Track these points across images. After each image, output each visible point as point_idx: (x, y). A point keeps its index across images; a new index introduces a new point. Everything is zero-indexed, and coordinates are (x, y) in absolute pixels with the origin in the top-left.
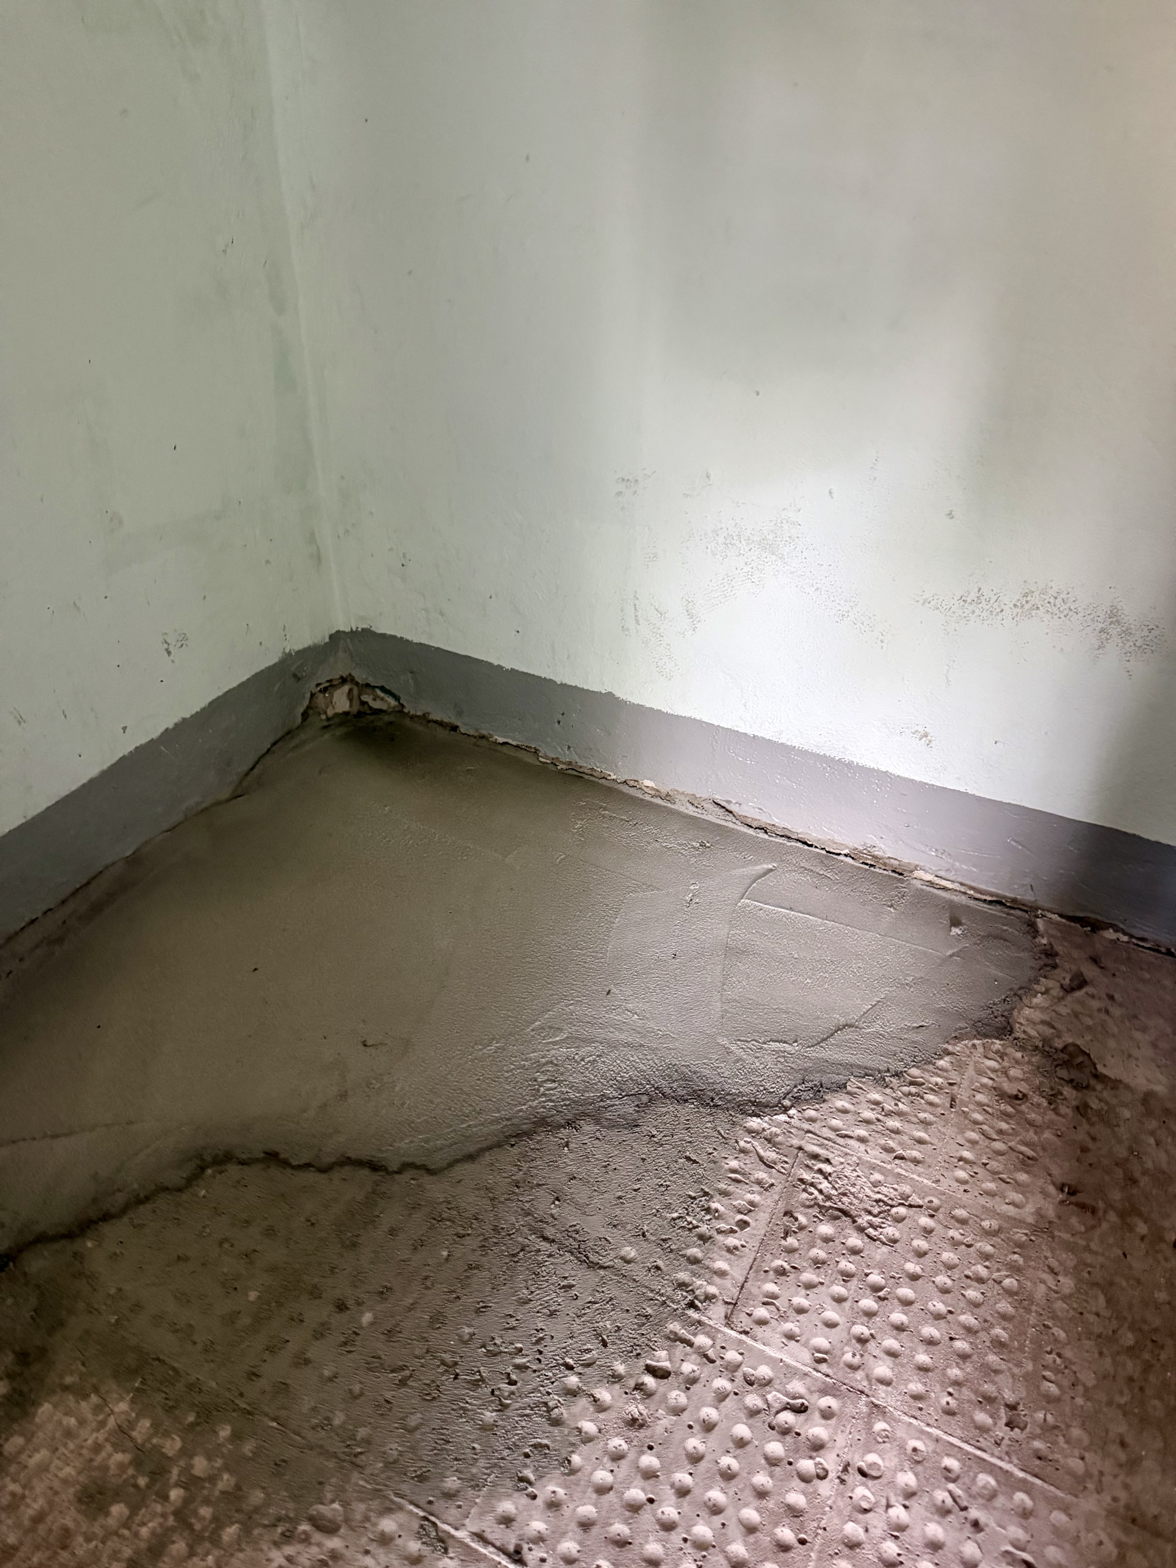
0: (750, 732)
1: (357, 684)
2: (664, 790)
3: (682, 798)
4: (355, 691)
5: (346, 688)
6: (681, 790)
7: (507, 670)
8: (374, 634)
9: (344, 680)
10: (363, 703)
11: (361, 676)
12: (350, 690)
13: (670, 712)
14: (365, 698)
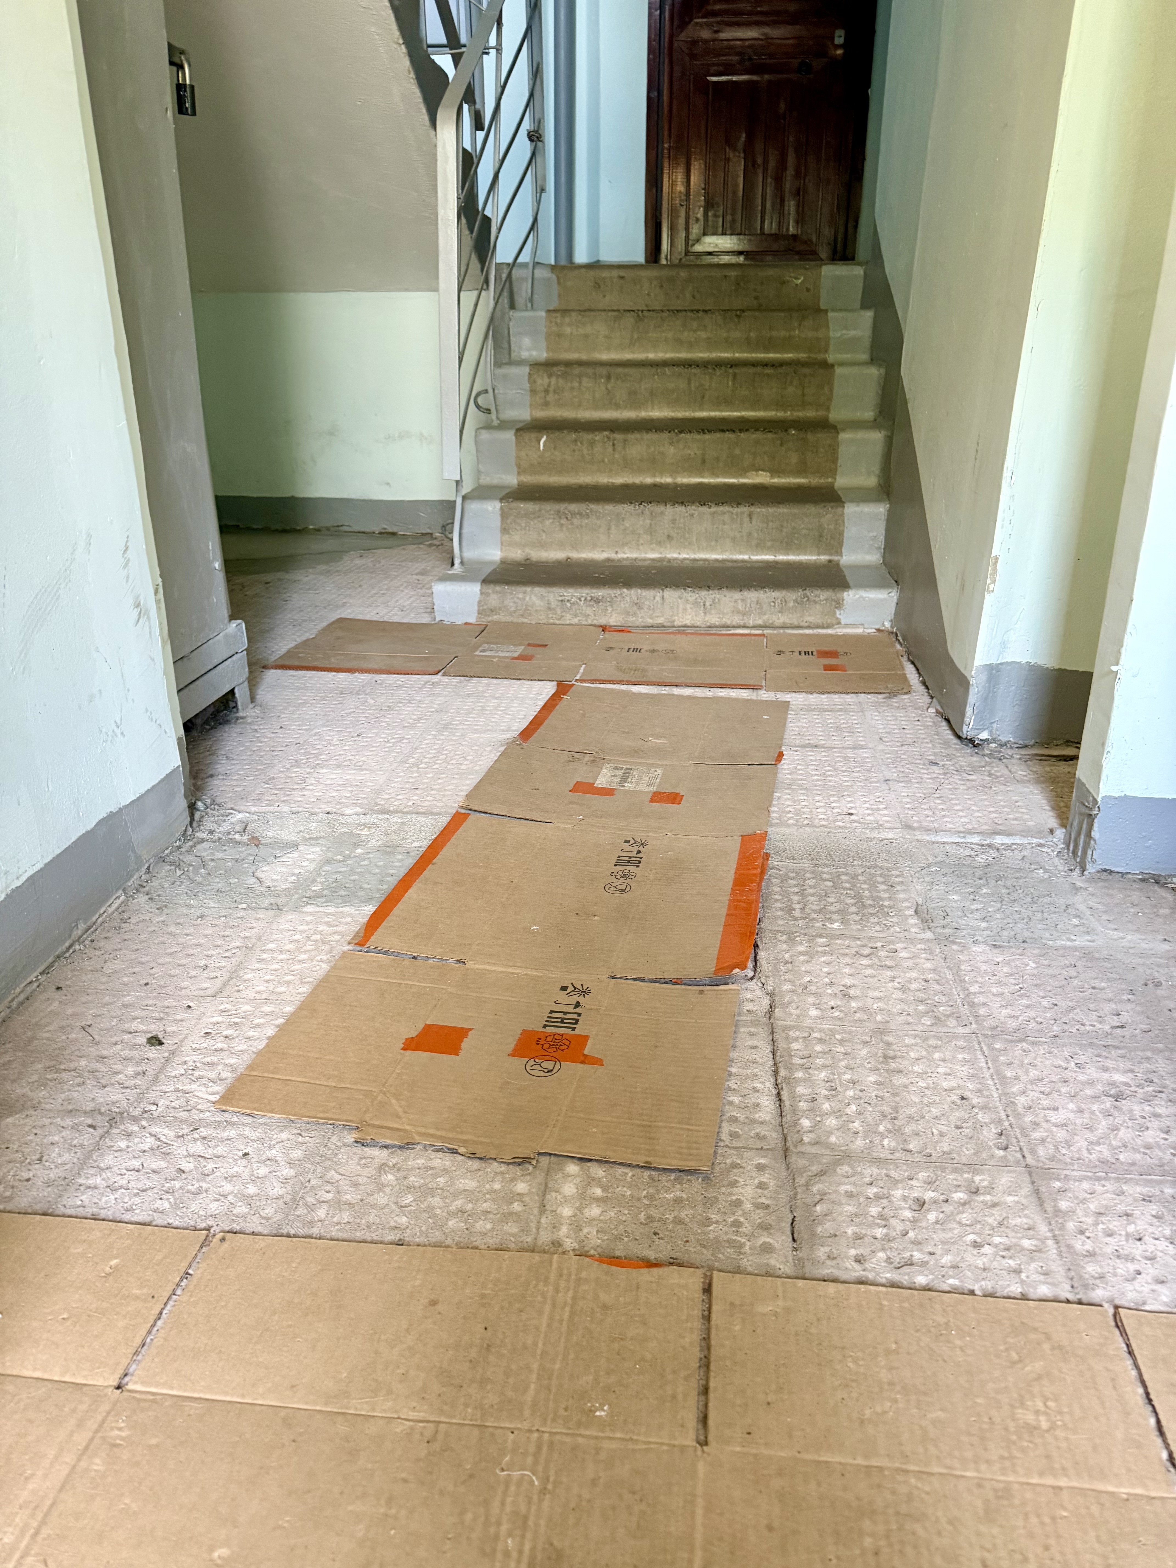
3: (324, 528)
6: (323, 525)
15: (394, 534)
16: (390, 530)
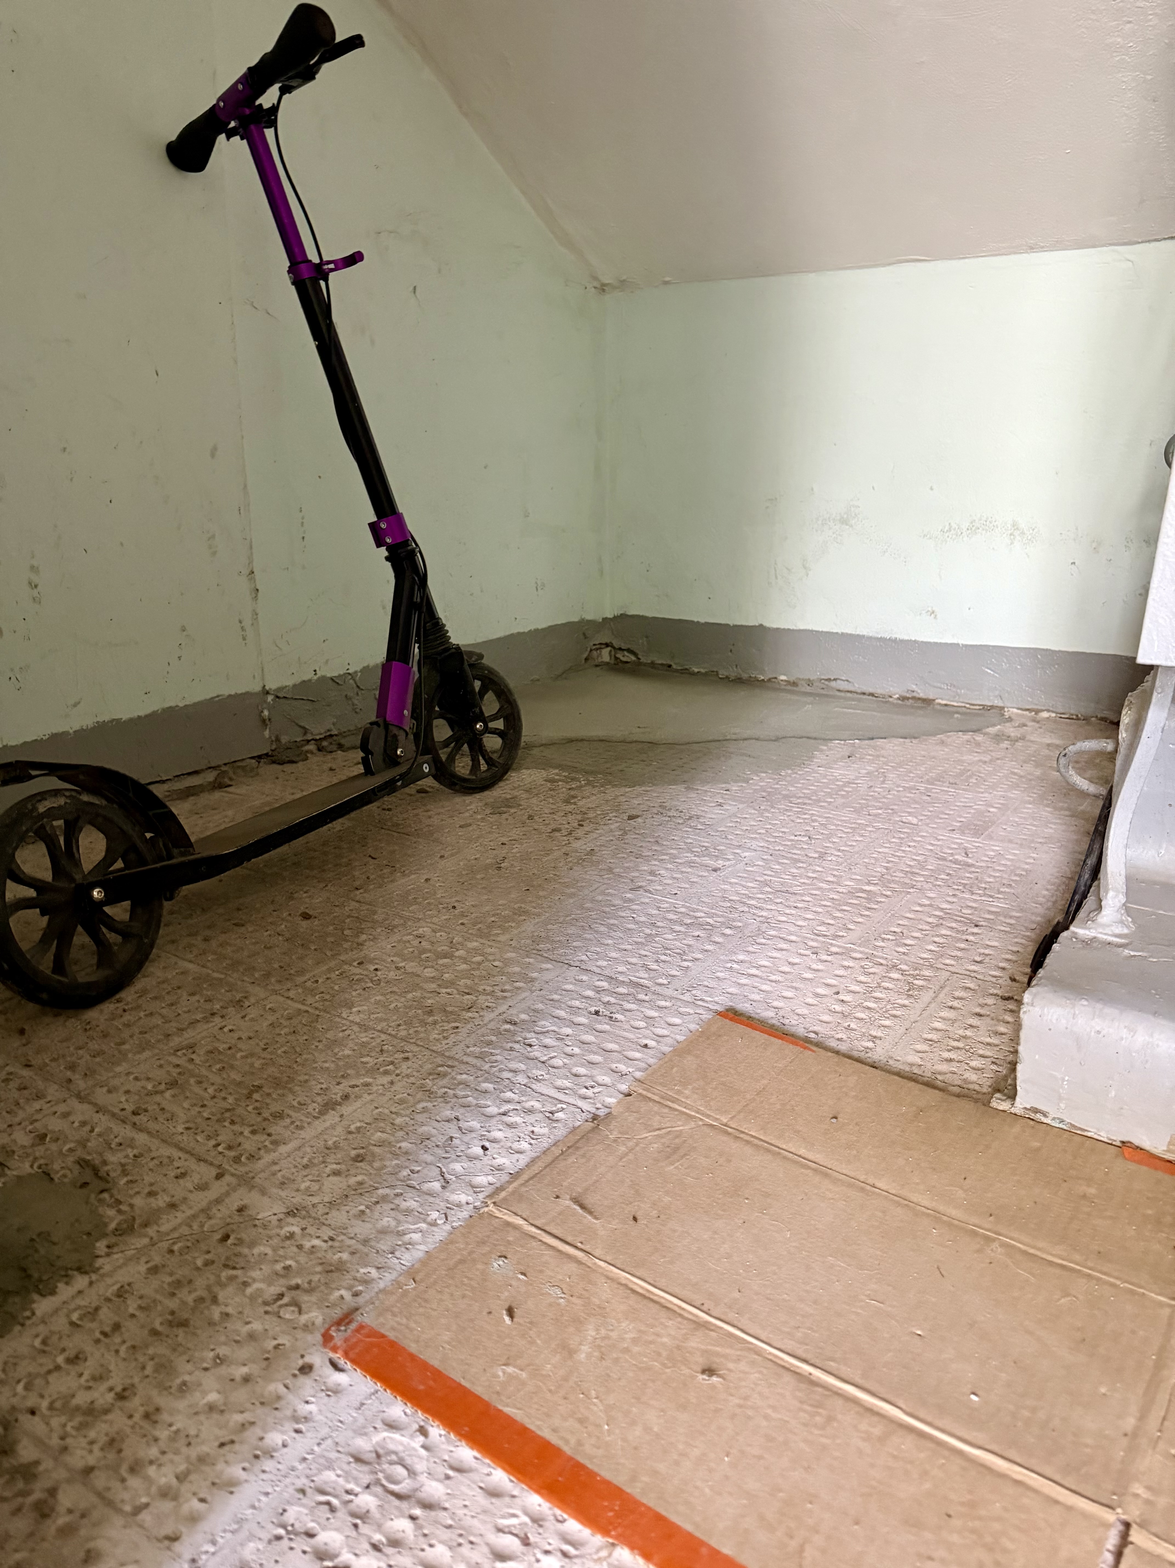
0: (839, 631)
1: (614, 648)
2: (792, 679)
3: (802, 682)
4: (613, 653)
5: (609, 649)
6: (801, 677)
7: (703, 624)
8: (628, 616)
9: (607, 645)
10: (616, 658)
11: (616, 644)
12: (610, 651)
13: (795, 628)
14: (618, 656)
15: (927, 702)
16: (922, 695)
